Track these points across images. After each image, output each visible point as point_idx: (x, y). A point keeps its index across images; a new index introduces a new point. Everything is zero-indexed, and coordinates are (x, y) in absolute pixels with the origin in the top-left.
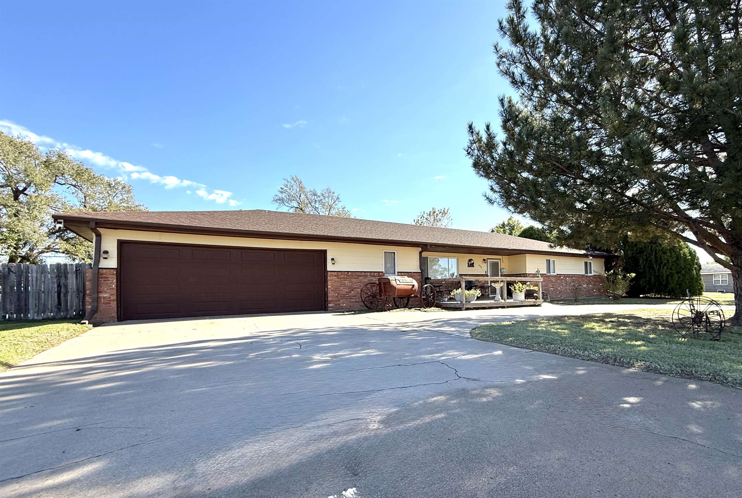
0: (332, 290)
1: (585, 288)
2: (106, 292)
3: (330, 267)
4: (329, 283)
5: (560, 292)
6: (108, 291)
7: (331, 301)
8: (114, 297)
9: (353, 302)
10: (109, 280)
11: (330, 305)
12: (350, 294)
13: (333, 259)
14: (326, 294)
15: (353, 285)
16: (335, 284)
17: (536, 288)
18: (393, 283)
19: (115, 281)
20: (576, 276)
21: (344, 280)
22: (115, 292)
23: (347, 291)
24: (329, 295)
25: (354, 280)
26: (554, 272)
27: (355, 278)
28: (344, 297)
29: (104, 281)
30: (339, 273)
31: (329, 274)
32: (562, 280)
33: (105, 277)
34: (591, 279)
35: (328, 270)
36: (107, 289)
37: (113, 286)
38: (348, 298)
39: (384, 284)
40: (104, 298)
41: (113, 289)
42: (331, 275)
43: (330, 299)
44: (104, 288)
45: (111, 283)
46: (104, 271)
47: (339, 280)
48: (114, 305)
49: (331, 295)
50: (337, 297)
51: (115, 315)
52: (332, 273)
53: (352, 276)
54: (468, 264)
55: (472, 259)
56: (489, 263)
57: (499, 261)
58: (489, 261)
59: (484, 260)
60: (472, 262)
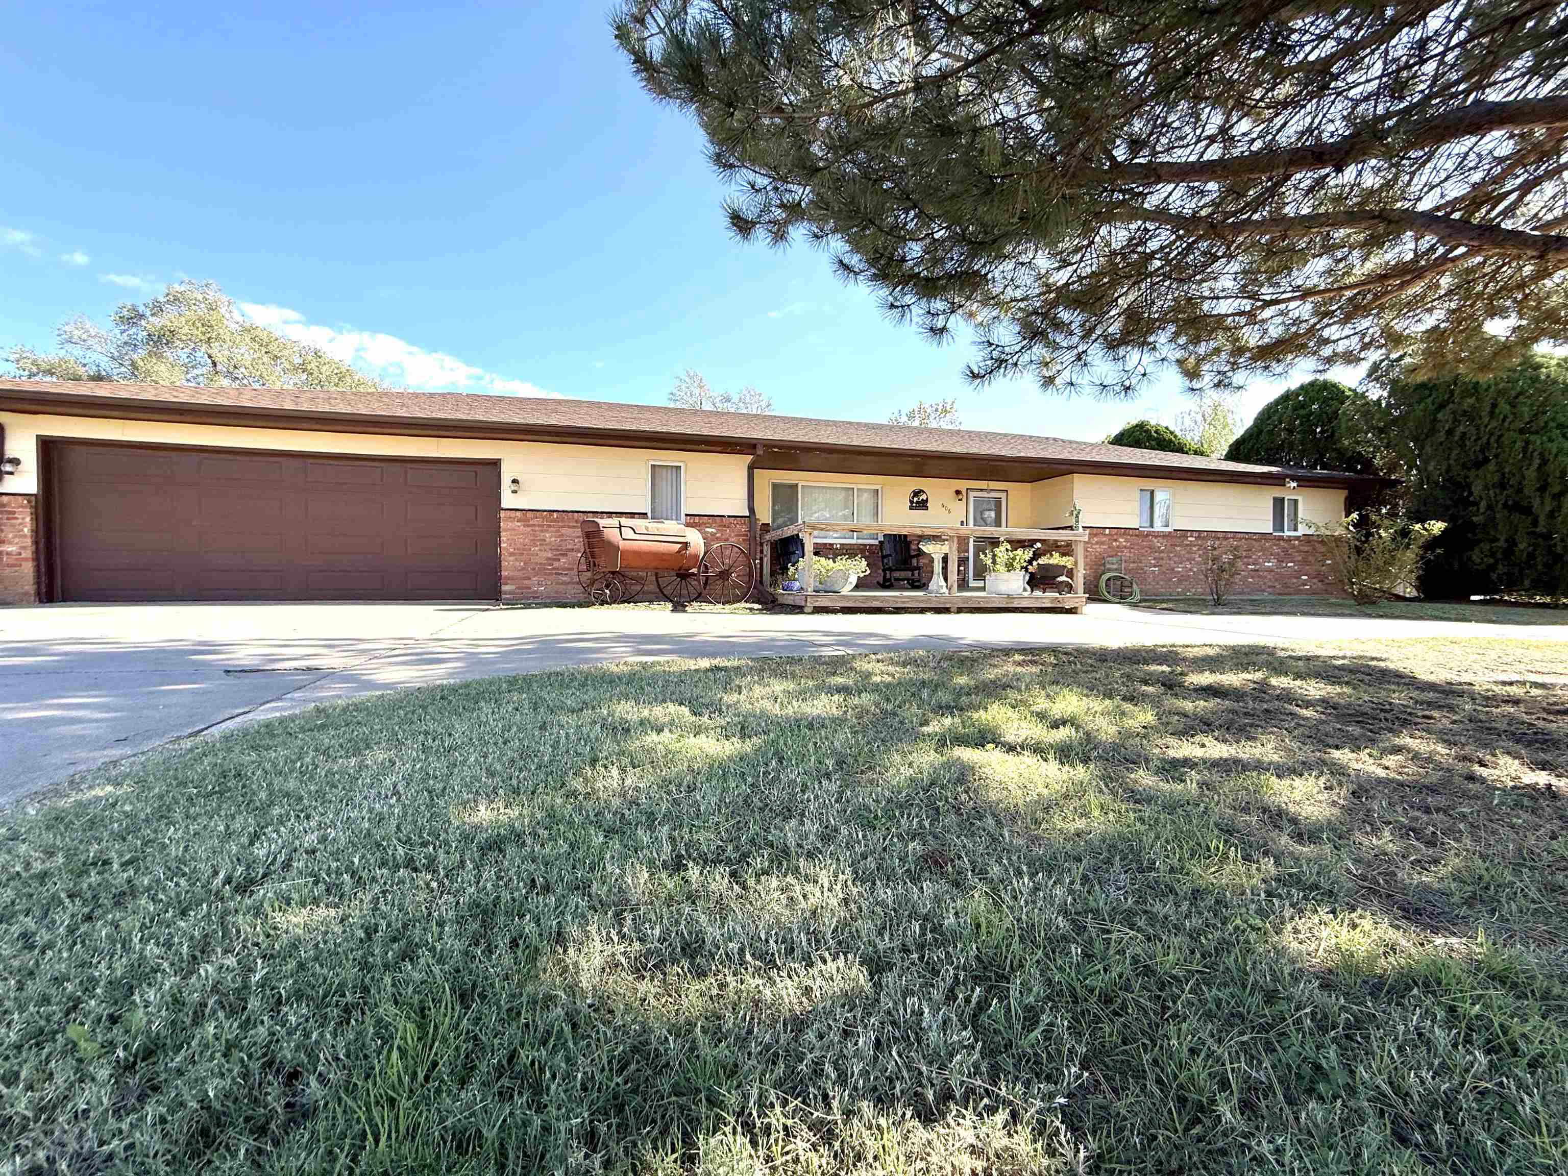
0: (511, 554)
1: (1270, 570)
2: (10, 543)
3: (508, 500)
4: (505, 537)
5: (1183, 579)
6: (16, 540)
7: (508, 578)
8: (28, 554)
9: (564, 583)
10: (16, 518)
11: (505, 588)
12: (556, 564)
13: (514, 481)
15: (563, 544)
16: (519, 540)
17: (1067, 561)
18: (612, 534)
19: (28, 519)
20: (1239, 536)
21: (542, 531)
22: (29, 542)
23: (550, 555)
24: (505, 564)
25: (566, 531)
26: (1167, 526)
27: (569, 527)
28: (541, 570)
29: (8, 519)
30: (529, 515)
31: (505, 515)
32: (1191, 545)
33: (10, 513)
34: (1294, 547)
35: (505, 504)
36: (15, 537)
37: (26, 530)
38: (550, 574)
39: (589, 536)
40: (8, 554)
41: (25, 536)
42: (510, 519)
43: (505, 573)
44: (7, 533)
45: (20, 524)
47: (529, 529)
48: (28, 568)
49: (509, 565)
50: (523, 569)
51: (31, 588)
52: (513, 514)
53: (563, 521)
54: (912, 502)
55: (921, 491)
56: (971, 500)
57: (1003, 496)
58: (972, 494)
59: (958, 492)
60: (924, 497)
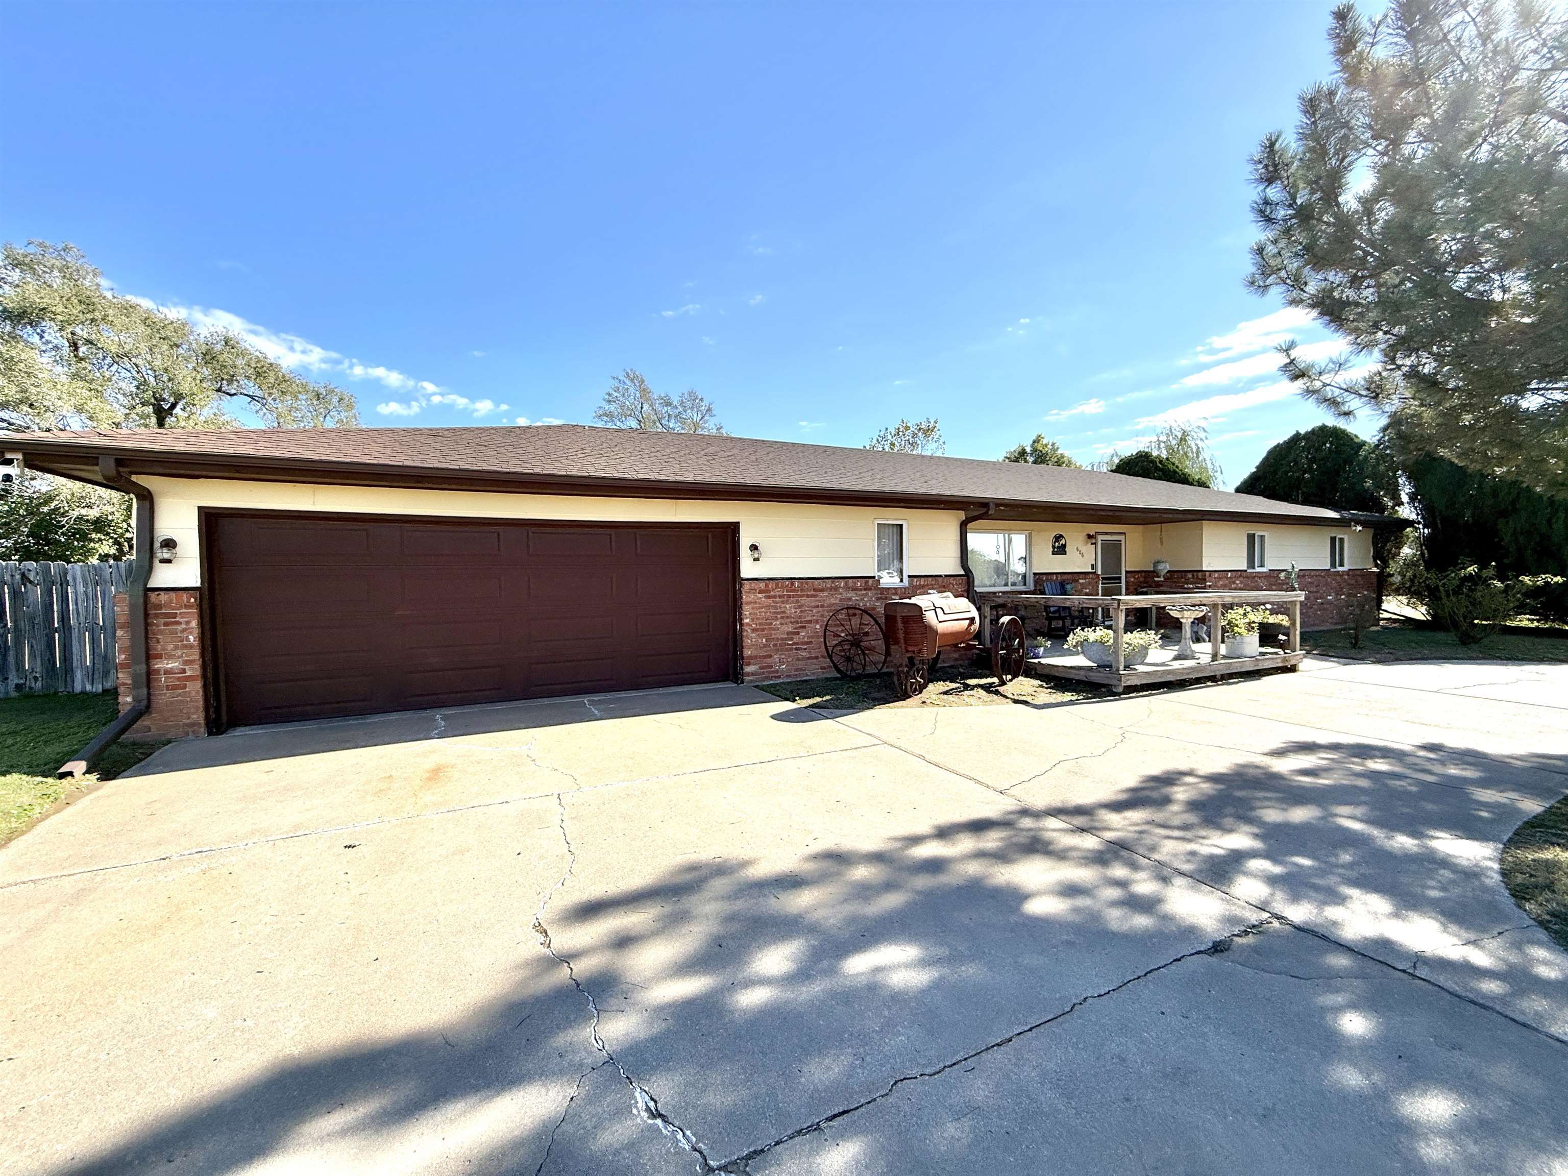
0: (754, 630)
1: (1330, 603)
2: (170, 657)
3: (748, 568)
4: (747, 611)
6: (179, 652)
7: (750, 657)
8: (194, 670)
9: (803, 659)
10: (179, 623)
11: (748, 669)
12: (796, 639)
13: (754, 548)
14: (735, 640)
15: (803, 614)
16: (763, 613)
18: (930, 617)
19: (194, 624)
20: (1313, 573)
21: (783, 602)
22: (195, 655)
23: (790, 629)
24: (747, 642)
25: (803, 600)
26: (1262, 566)
27: (808, 596)
28: (781, 646)
29: (166, 624)
30: (772, 585)
31: (747, 586)
32: (1281, 583)
33: (167, 615)
34: (1345, 581)
35: (744, 574)
36: (176, 648)
37: (191, 638)
38: (791, 649)
39: (906, 620)
40: (167, 672)
41: (191, 646)
42: (752, 590)
43: (747, 653)
44: (164, 642)
45: (184, 630)
46: (164, 597)
47: (770, 601)
48: (195, 689)
49: (752, 643)
50: (765, 646)
51: (198, 716)
52: (754, 584)
53: (802, 590)
54: (1054, 547)
55: (1061, 536)
56: (1100, 542)
57: (1121, 538)
58: (1100, 538)
59: (1090, 537)
60: (1063, 542)
